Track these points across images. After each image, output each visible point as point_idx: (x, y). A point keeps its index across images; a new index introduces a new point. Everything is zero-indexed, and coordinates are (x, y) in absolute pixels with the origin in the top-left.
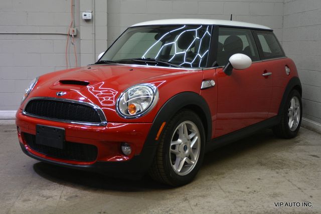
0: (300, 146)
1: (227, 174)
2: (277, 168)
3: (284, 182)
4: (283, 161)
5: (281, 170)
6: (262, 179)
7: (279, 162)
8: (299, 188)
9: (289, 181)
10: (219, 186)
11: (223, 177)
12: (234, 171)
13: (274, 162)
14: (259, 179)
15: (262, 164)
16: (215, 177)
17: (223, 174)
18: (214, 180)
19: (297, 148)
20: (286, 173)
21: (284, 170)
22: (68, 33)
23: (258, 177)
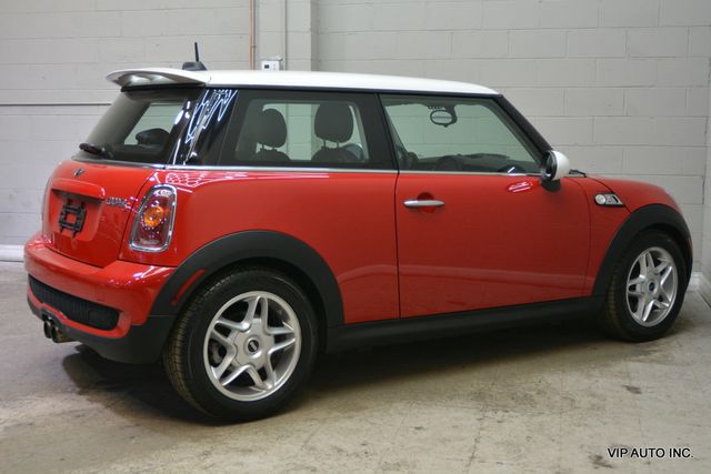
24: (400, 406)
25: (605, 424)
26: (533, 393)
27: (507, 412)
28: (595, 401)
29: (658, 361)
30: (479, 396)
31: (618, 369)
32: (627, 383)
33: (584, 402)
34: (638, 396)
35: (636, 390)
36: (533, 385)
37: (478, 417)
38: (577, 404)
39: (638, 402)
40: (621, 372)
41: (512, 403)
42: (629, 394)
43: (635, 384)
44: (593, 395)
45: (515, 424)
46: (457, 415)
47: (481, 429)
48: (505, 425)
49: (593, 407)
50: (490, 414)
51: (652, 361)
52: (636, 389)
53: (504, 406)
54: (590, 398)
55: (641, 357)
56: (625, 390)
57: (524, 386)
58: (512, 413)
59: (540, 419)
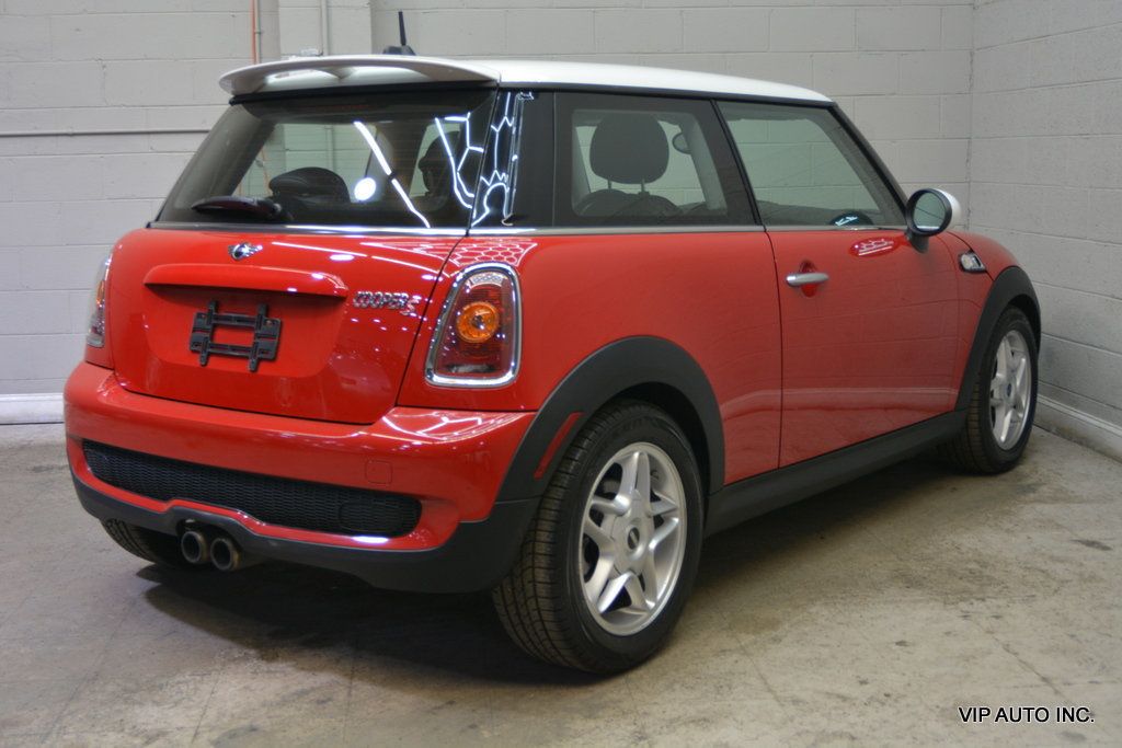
0: (1039, 507)
1: (786, 626)
2: (964, 596)
3: (989, 653)
4: (984, 565)
5: (978, 605)
6: (914, 644)
7: (971, 571)
8: (1044, 679)
9: (1007, 648)
10: (762, 677)
11: (777, 640)
12: (813, 610)
13: (951, 572)
14: (901, 643)
15: (911, 582)
16: (746, 639)
17: (773, 624)
18: (744, 651)
19: (1030, 511)
20: (997, 617)
21: (988, 602)
23: (897, 636)
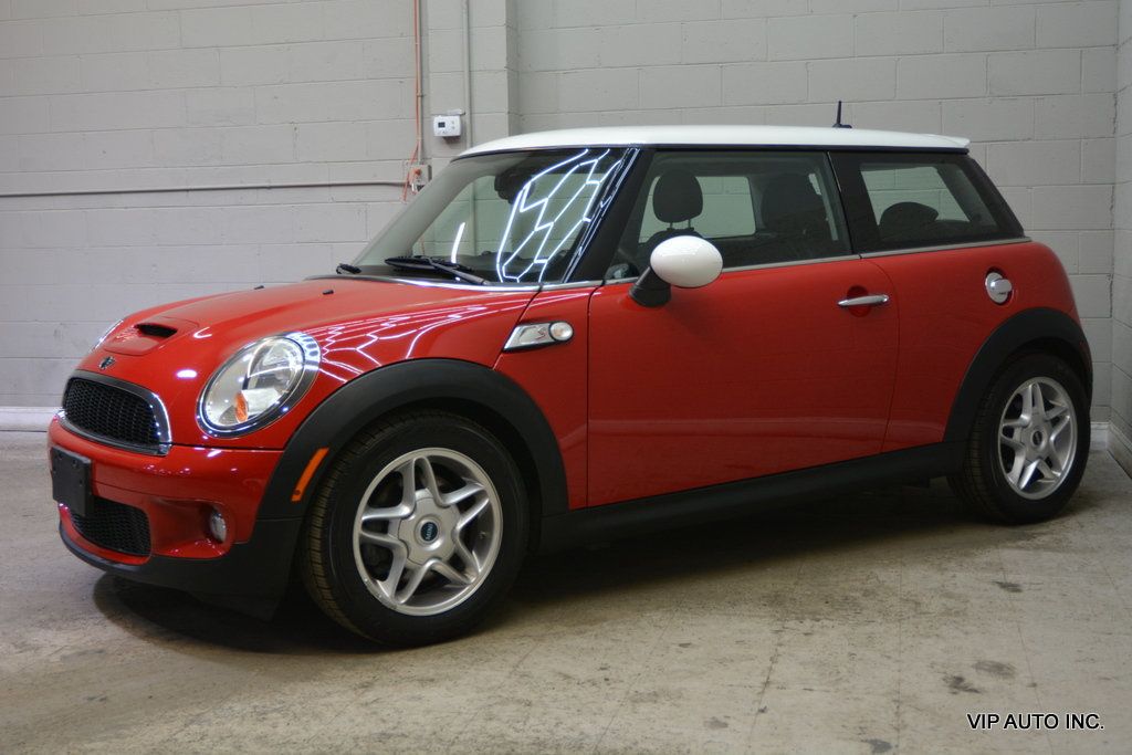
22: (405, 181)
24: (656, 616)
25: (966, 633)
26: (858, 594)
27: (818, 620)
28: (951, 603)
29: (1046, 548)
30: (775, 600)
31: (985, 560)
32: (1000, 577)
33: (935, 605)
34: (1016, 595)
35: (1014, 588)
36: (858, 584)
37: (776, 628)
38: (924, 609)
39: (1015, 603)
40: (991, 564)
41: (826, 609)
42: (1003, 593)
43: (1011, 579)
44: (949, 596)
45: (831, 637)
46: (744, 625)
47: (780, 645)
48: (815, 638)
49: (948, 612)
50: (792, 624)
51: (1037, 548)
52: (1012, 585)
53: (814, 613)
54: (944, 600)
55: (1020, 543)
56: (997, 587)
57: (842, 585)
58: (826, 622)
59: (868, 629)
